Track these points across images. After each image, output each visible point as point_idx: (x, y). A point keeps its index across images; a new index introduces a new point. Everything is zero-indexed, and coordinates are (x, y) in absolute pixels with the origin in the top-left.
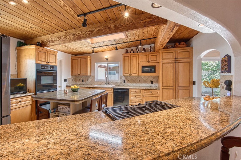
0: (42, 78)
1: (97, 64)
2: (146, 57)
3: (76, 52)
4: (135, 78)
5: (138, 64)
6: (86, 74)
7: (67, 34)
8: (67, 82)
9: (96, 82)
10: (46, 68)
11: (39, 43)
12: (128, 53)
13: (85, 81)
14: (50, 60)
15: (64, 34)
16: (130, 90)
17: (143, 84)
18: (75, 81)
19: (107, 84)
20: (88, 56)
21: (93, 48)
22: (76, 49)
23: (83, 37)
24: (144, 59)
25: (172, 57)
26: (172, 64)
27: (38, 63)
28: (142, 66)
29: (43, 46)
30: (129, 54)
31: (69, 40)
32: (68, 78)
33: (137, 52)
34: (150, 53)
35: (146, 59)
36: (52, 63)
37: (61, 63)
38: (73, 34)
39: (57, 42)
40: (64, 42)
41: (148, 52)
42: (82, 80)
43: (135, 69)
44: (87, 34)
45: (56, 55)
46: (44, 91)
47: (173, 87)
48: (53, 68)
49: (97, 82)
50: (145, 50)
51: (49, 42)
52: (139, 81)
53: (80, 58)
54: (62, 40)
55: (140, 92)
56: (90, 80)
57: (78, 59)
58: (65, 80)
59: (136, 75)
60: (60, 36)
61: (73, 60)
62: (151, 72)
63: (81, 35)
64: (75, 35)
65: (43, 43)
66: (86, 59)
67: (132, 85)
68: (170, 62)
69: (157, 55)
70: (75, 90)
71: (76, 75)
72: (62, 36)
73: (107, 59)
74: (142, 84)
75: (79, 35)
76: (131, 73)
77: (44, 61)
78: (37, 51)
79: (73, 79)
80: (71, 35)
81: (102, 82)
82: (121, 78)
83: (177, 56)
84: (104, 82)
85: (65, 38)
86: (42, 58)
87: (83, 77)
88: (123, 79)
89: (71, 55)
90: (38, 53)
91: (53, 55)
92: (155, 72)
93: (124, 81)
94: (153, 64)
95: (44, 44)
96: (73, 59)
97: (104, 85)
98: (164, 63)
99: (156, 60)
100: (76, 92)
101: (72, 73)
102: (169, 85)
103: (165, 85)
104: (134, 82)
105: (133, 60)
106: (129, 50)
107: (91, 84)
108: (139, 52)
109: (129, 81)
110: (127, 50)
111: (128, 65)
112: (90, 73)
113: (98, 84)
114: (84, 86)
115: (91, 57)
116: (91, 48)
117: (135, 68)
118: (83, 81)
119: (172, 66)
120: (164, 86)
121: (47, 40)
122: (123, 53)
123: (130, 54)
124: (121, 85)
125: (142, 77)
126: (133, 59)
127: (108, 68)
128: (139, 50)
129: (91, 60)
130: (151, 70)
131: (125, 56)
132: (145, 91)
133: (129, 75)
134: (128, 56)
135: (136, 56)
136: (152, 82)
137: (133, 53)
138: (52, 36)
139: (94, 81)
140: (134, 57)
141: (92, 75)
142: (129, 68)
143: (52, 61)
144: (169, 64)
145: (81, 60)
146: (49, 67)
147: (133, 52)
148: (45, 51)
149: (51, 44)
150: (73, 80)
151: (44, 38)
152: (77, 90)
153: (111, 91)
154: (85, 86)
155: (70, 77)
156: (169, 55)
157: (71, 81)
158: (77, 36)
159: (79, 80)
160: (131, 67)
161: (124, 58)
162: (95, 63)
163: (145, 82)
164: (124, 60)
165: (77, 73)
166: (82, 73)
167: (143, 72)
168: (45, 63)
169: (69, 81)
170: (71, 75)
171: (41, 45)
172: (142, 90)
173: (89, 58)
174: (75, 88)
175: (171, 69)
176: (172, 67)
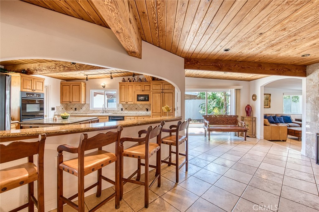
0: (28, 105)
1: (92, 92)
2: (141, 87)
3: (67, 78)
4: (132, 106)
5: (133, 93)
6: (79, 102)
7: (57, 64)
8: (55, 111)
9: (91, 110)
10: (32, 96)
11: (24, 70)
12: (125, 81)
13: (79, 110)
14: (36, 88)
15: (54, 65)
16: (125, 117)
17: (140, 111)
18: (66, 110)
19: (103, 112)
20: (82, 83)
21: (87, 75)
22: (67, 75)
23: (73, 69)
24: (139, 88)
25: (159, 88)
26: (160, 94)
27: (23, 91)
28: (137, 95)
29: (28, 73)
30: (125, 83)
31: (59, 71)
32: (56, 107)
33: (134, 81)
34: (145, 83)
35: (141, 89)
36: (39, 90)
37: (48, 89)
38: (63, 66)
39: (45, 71)
40: (53, 72)
41: (144, 82)
42: (74, 109)
43: (131, 98)
44: (77, 67)
45: (43, 82)
46: (30, 119)
47: (160, 113)
48: (40, 96)
49: (93, 110)
50: (140, 80)
51: (37, 70)
52: (136, 109)
53: (72, 85)
54: (51, 70)
55: (134, 119)
56: (84, 108)
57: (69, 85)
58: (53, 109)
59: (132, 103)
60: (49, 66)
61: (64, 86)
62: (145, 100)
63: (71, 67)
64: (65, 66)
65: (29, 70)
66: (79, 86)
67: (129, 113)
68: (158, 92)
69: (150, 85)
70: (65, 117)
71: (67, 103)
72: (51, 66)
73: (104, 87)
74: (138, 112)
75: (69, 67)
76: (127, 102)
77: (30, 89)
78: (22, 79)
79: (63, 107)
80: (61, 67)
81: (99, 111)
82: (118, 106)
83: (163, 87)
84: (101, 110)
85: (54, 68)
86: (28, 86)
87: (76, 105)
88: (121, 106)
89: (60, 80)
90: (23, 81)
91: (40, 83)
92: (148, 100)
93: (122, 110)
94: (147, 93)
95: (30, 72)
96: (63, 84)
97: (100, 113)
98: (153, 93)
99: (149, 89)
100: (67, 119)
101: (62, 101)
102: (157, 112)
103: (154, 111)
104: (131, 109)
105: (129, 89)
106: (126, 78)
107: (85, 113)
108: (135, 82)
109: (126, 109)
110: (124, 78)
111: (124, 94)
112: (84, 101)
113: (94, 112)
114: (76, 115)
115: (86, 83)
116: (85, 75)
117: (131, 96)
118: (76, 109)
119: (160, 95)
120: (154, 113)
121: (33, 68)
122: (120, 82)
123: (127, 83)
124: (118, 113)
125: (139, 105)
126: (129, 87)
127: (105, 94)
128: (135, 80)
129: (85, 86)
130: (145, 99)
131: (121, 84)
132: (139, 118)
133: (125, 103)
134: (124, 84)
135: (132, 85)
136: (147, 110)
137: (130, 83)
138: (40, 65)
139: (89, 110)
140: (130, 86)
141: (86, 103)
142: (125, 96)
143: (38, 89)
144: (158, 94)
145: (73, 86)
146: (35, 95)
147: (130, 81)
148: (31, 79)
149: (39, 72)
150: (63, 109)
151: (31, 66)
152: (68, 117)
153: (106, 119)
154: (78, 115)
155: (59, 105)
156: (157, 86)
157: (61, 109)
158: (67, 68)
159: (71, 108)
160: (127, 96)
161: (121, 86)
162: (91, 90)
163: (141, 109)
164: (120, 88)
165: (68, 101)
166: (75, 101)
167: (138, 100)
168: (31, 91)
169: (57, 110)
170: (61, 103)
171: (27, 72)
172: (135, 117)
173: (82, 85)
174: (65, 115)
175: (159, 98)
176: (160, 97)
